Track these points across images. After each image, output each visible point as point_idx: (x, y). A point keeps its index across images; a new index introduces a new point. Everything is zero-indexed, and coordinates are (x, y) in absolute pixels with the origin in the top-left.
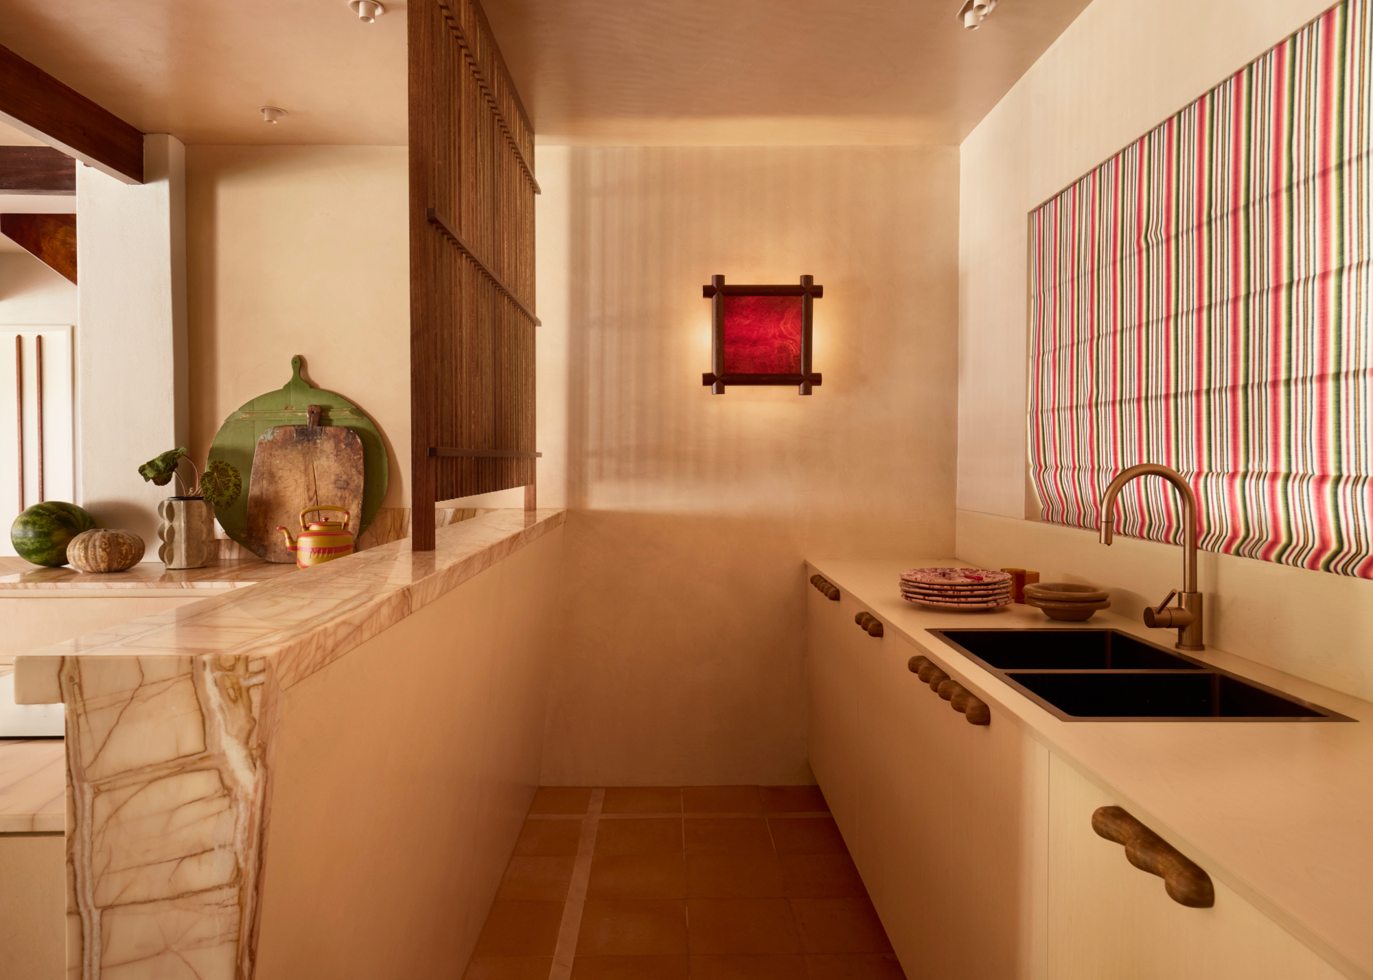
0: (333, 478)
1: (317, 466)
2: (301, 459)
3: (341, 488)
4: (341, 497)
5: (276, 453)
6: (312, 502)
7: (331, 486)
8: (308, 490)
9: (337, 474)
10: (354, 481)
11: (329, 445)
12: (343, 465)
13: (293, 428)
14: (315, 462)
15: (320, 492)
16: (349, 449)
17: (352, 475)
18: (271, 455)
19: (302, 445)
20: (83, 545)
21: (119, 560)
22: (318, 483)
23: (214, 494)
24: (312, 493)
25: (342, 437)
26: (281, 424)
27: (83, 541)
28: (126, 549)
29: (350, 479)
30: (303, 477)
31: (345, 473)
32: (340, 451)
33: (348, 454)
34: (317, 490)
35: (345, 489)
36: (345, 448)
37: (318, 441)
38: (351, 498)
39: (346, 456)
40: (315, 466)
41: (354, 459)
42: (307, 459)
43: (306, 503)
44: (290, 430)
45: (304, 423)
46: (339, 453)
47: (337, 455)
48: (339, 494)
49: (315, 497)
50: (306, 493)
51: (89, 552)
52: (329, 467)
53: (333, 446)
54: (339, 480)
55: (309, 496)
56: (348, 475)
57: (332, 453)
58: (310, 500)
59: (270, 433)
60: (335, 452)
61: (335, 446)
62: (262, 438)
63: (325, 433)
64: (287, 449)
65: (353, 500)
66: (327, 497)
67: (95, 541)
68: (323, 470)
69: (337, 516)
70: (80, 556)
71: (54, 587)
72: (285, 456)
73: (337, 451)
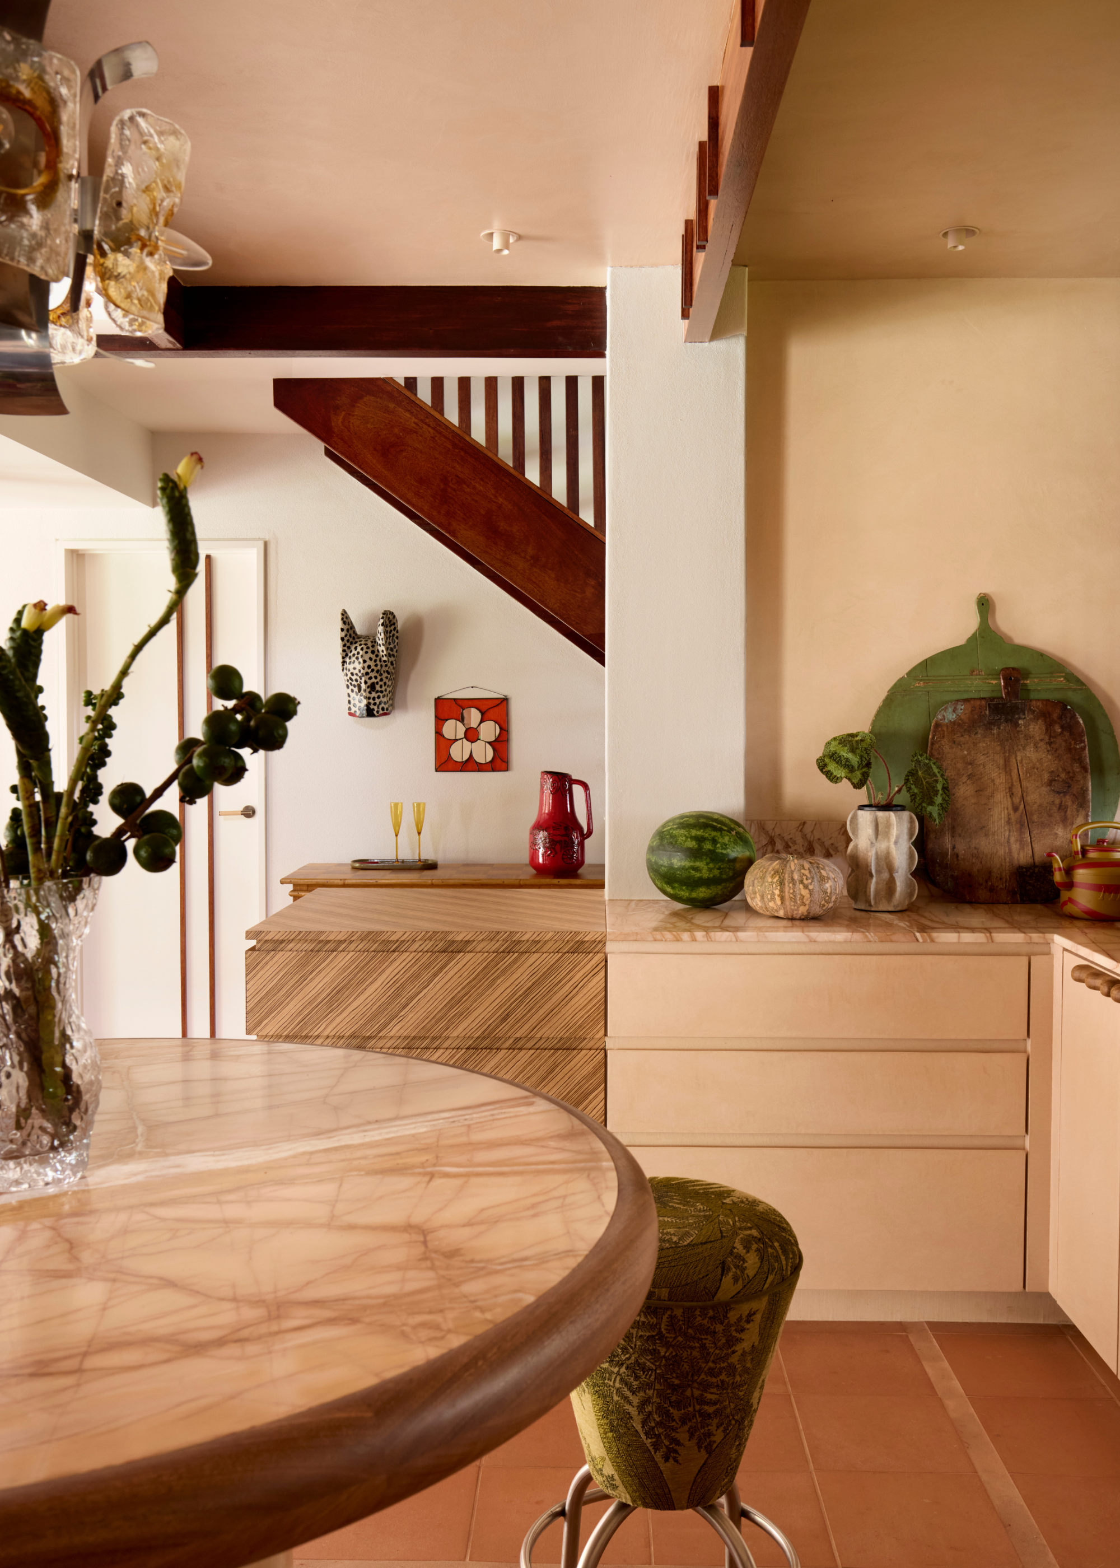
0: (1046, 776)
1: (1022, 760)
2: (998, 748)
3: (1059, 793)
4: (1060, 805)
5: (962, 739)
6: (1018, 814)
7: (1045, 790)
8: (1012, 795)
9: (1053, 772)
10: (1077, 781)
11: (1037, 727)
12: (1059, 758)
13: (983, 702)
14: (1018, 754)
15: (1029, 798)
16: (1067, 734)
17: (1074, 773)
18: (954, 742)
19: (999, 729)
20: (777, 878)
21: (823, 902)
22: (1024, 784)
23: (923, 802)
24: (1017, 800)
25: (1055, 716)
26: (965, 696)
27: (776, 872)
28: (831, 887)
29: (1072, 778)
30: (1003, 776)
31: (1064, 770)
32: (1055, 737)
33: (1065, 741)
34: (1025, 795)
35: (1065, 793)
36: (1061, 733)
37: (1021, 722)
38: (1075, 807)
39: (1063, 744)
40: (1019, 758)
41: (1076, 749)
42: (1007, 748)
43: (1009, 814)
44: (980, 706)
45: (999, 695)
46: (1052, 740)
47: (1050, 743)
48: (1057, 801)
49: (1022, 806)
50: (1009, 799)
51: (787, 890)
52: (1040, 760)
53: (1044, 729)
54: (1055, 780)
55: (1013, 803)
56: (1069, 772)
57: (1041, 740)
58: (1016, 809)
59: (950, 710)
60: (1047, 738)
61: (1047, 730)
62: (940, 717)
63: (1030, 709)
64: (976, 733)
65: (1078, 811)
66: (1040, 806)
67: (792, 872)
68: (1031, 765)
69: (1056, 834)
70: (773, 894)
71: (734, 939)
72: (975, 744)
73: (1050, 737)
